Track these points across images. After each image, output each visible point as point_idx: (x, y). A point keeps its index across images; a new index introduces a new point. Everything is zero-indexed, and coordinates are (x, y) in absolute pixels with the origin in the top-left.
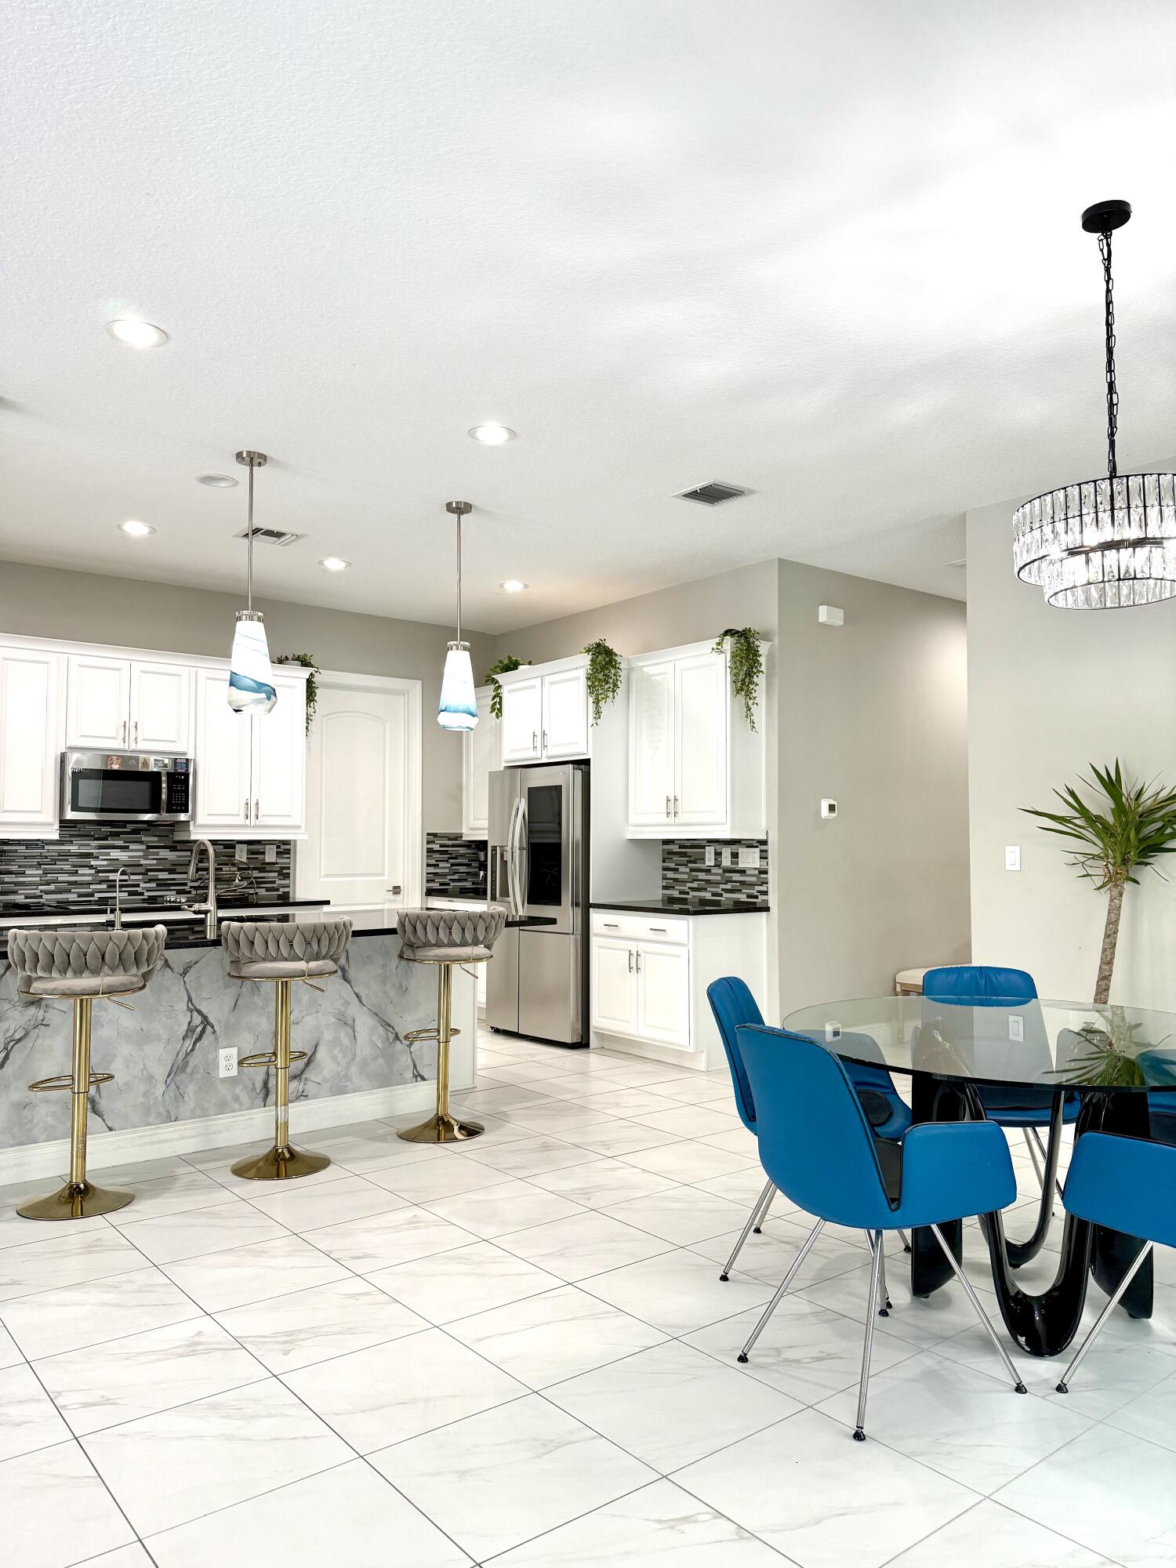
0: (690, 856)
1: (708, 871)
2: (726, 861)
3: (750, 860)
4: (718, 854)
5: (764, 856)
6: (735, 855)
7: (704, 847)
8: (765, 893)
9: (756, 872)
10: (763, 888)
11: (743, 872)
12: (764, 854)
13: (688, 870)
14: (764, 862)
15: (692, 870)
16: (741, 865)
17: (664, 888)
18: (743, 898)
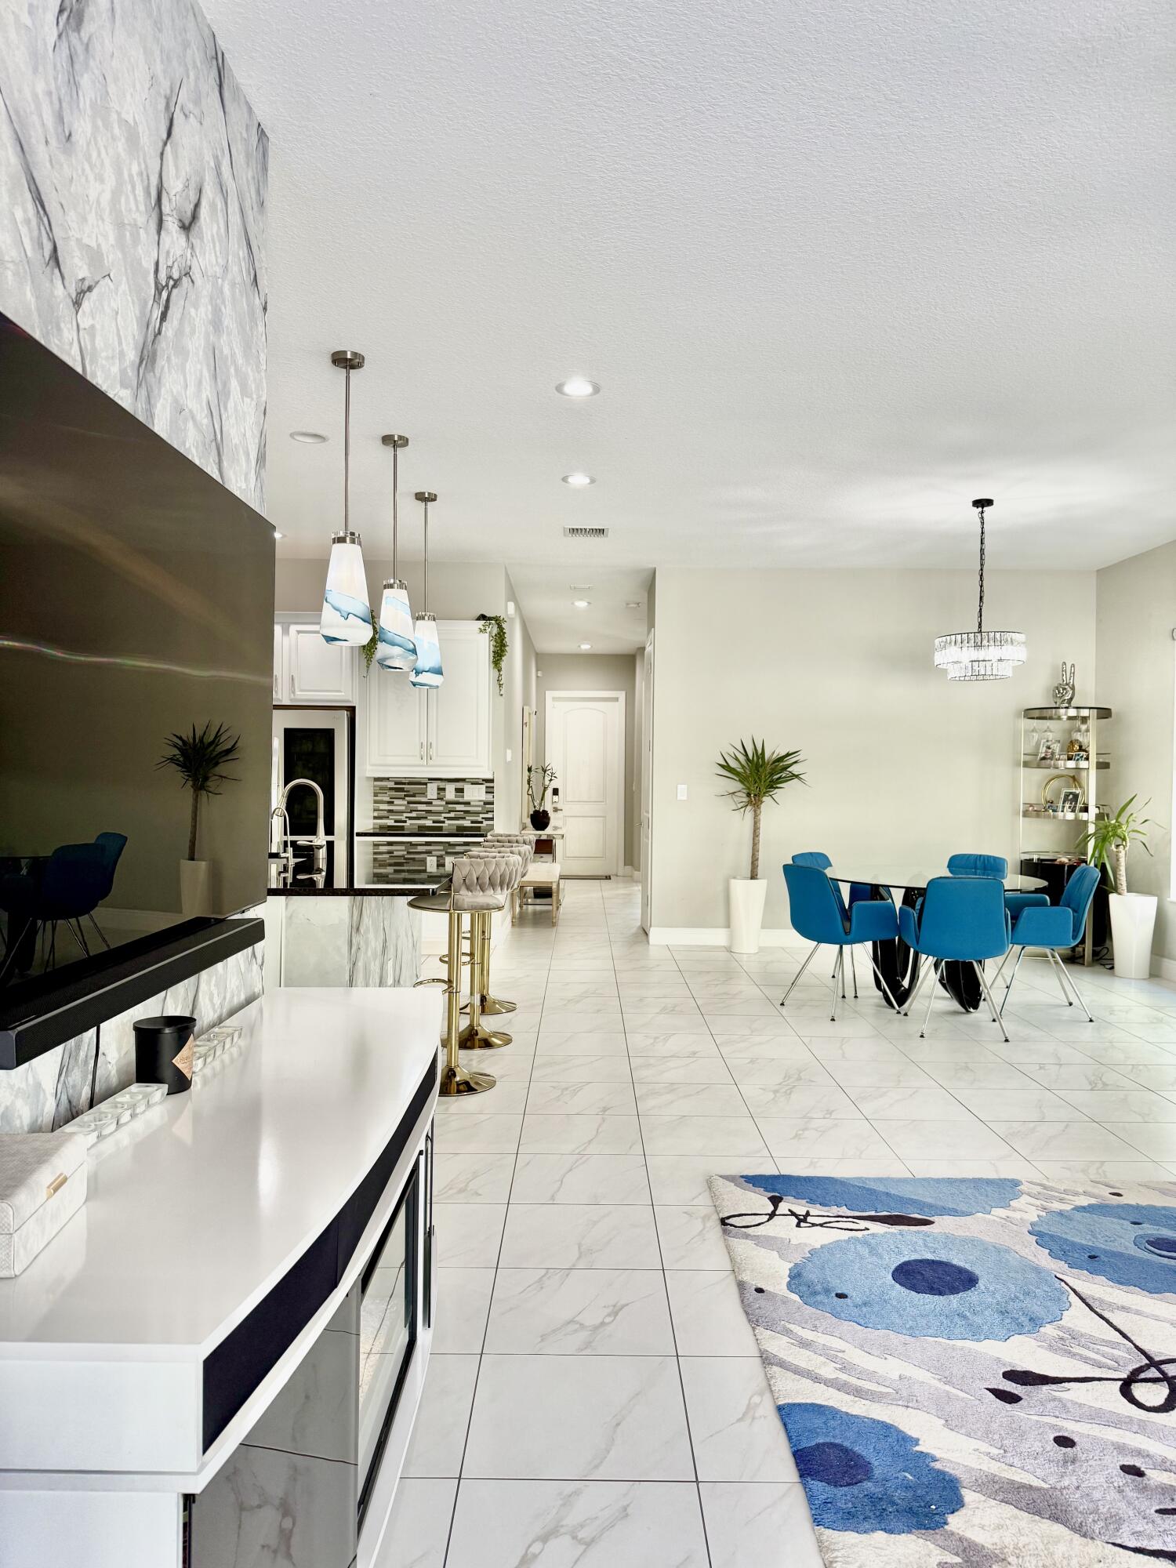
0: (408, 791)
1: (429, 803)
2: (450, 794)
3: (475, 795)
4: (441, 790)
5: (490, 791)
6: (460, 791)
7: (426, 784)
8: (492, 819)
9: (482, 803)
10: (489, 815)
11: (468, 804)
12: (490, 790)
13: (406, 803)
14: (490, 796)
15: (409, 803)
16: (466, 798)
17: (375, 818)
18: (467, 823)
